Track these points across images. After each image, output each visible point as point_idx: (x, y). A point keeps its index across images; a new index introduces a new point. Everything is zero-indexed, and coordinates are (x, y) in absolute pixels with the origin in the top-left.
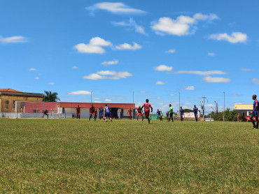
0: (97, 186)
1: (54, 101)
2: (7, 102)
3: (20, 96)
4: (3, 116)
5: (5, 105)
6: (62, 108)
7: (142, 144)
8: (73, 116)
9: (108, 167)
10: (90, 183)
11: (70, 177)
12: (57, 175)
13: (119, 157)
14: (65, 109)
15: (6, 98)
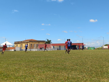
0: (68, 78)
1: (50, 43)
2: (32, 45)
4: (30, 50)
5: (31, 46)
6: (53, 46)
7: (87, 60)
8: (58, 49)
9: (72, 70)
10: (65, 76)
11: (56, 74)
12: (51, 73)
13: (77, 65)
14: (55, 46)
15: (31, 43)
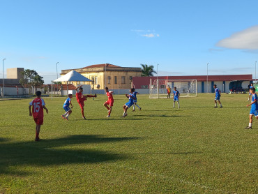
3: (121, 71)
5: (107, 80)
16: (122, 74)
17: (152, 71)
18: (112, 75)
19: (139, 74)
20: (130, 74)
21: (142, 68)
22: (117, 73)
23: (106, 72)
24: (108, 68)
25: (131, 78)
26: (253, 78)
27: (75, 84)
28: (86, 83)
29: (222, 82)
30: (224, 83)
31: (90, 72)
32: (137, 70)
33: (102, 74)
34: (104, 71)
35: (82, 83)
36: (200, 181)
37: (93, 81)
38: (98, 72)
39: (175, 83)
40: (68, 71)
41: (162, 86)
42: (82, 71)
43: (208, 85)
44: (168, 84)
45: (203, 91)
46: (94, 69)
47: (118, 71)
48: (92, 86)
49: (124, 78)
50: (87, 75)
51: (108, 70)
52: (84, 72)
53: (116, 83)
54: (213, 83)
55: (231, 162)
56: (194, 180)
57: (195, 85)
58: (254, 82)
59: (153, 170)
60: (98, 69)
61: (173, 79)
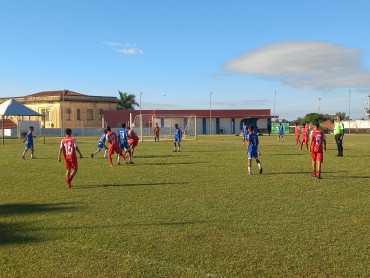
2: (69, 111)
3: (87, 101)
5: (66, 116)
15: (67, 105)
16: (89, 106)
17: (133, 102)
18: (74, 107)
19: (114, 106)
20: (100, 106)
21: (119, 98)
22: (80, 104)
23: (64, 103)
24: (66, 97)
25: (102, 112)
26: (272, 114)
27: (15, 119)
28: (33, 118)
29: (230, 120)
30: (233, 120)
31: (40, 102)
32: (110, 100)
33: (57, 105)
34: (61, 100)
35: (27, 118)
36: (204, 267)
37: (44, 115)
38: (52, 102)
39: (165, 120)
40: (4, 99)
41: (147, 124)
42: (26, 99)
43: (211, 123)
44: (156, 121)
45: (204, 132)
46: (45, 98)
47: (83, 101)
48: (42, 123)
49: (90, 111)
50: (34, 107)
51: (66, 100)
52: (30, 102)
53: (79, 119)
54: (218, 120)
55: (248, 235)
56: (196, 266)
57: (194, 123)
58: (273, 119)
59: (134, 252)
60: (51, 98)
61: (163, 114)
